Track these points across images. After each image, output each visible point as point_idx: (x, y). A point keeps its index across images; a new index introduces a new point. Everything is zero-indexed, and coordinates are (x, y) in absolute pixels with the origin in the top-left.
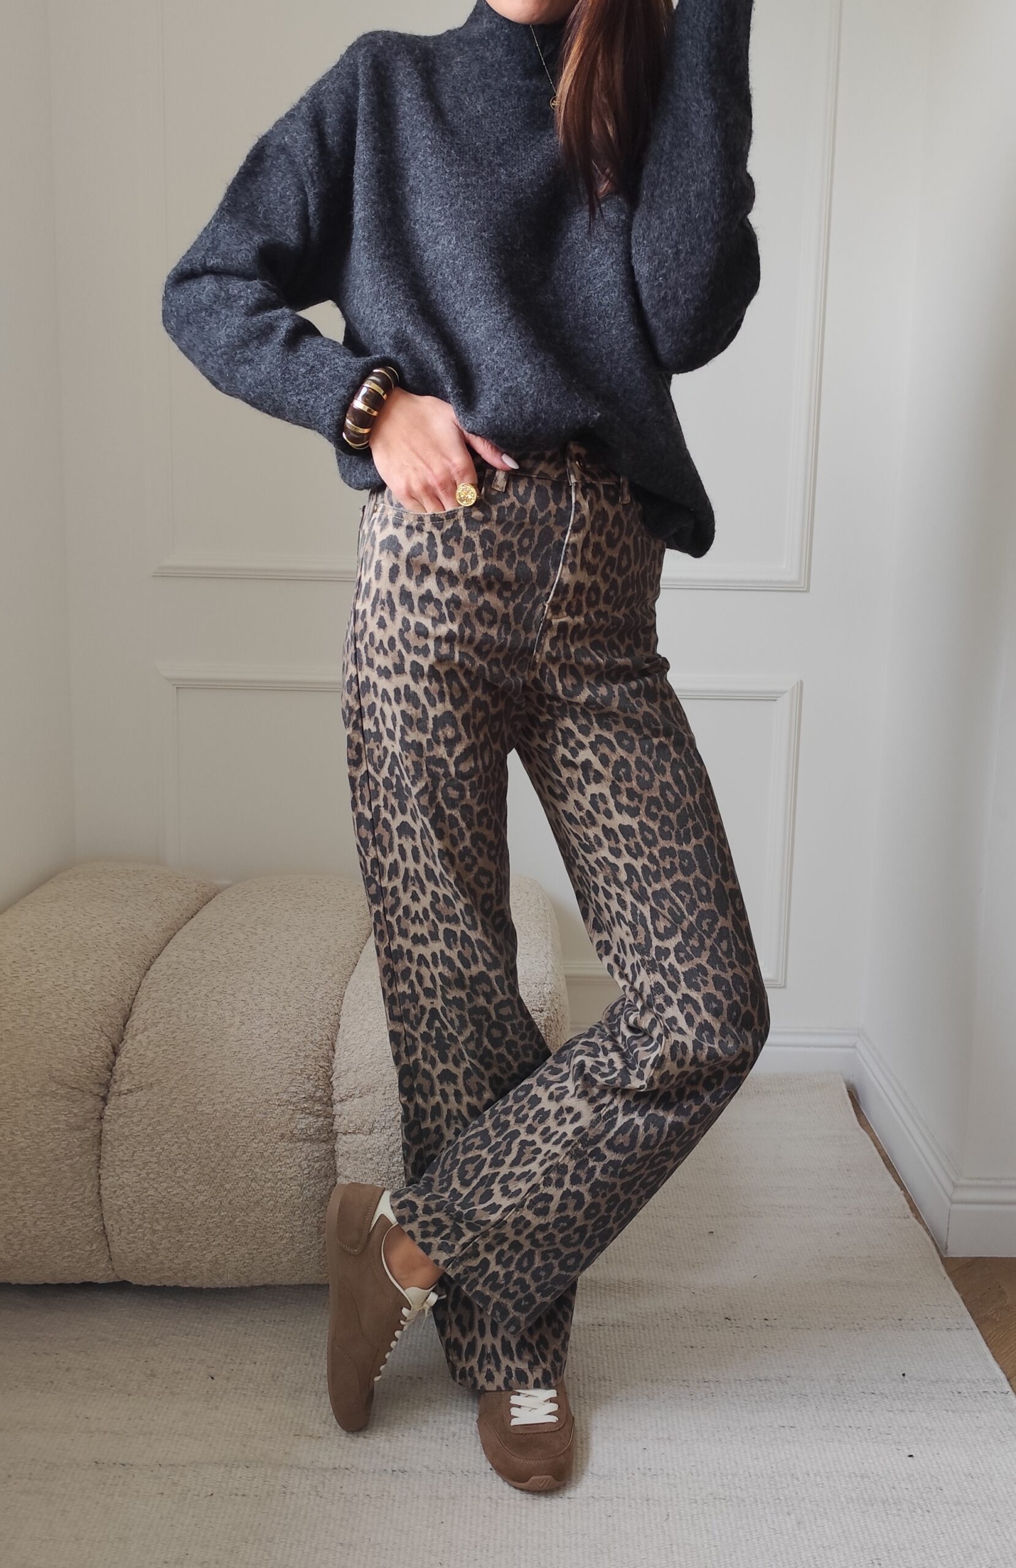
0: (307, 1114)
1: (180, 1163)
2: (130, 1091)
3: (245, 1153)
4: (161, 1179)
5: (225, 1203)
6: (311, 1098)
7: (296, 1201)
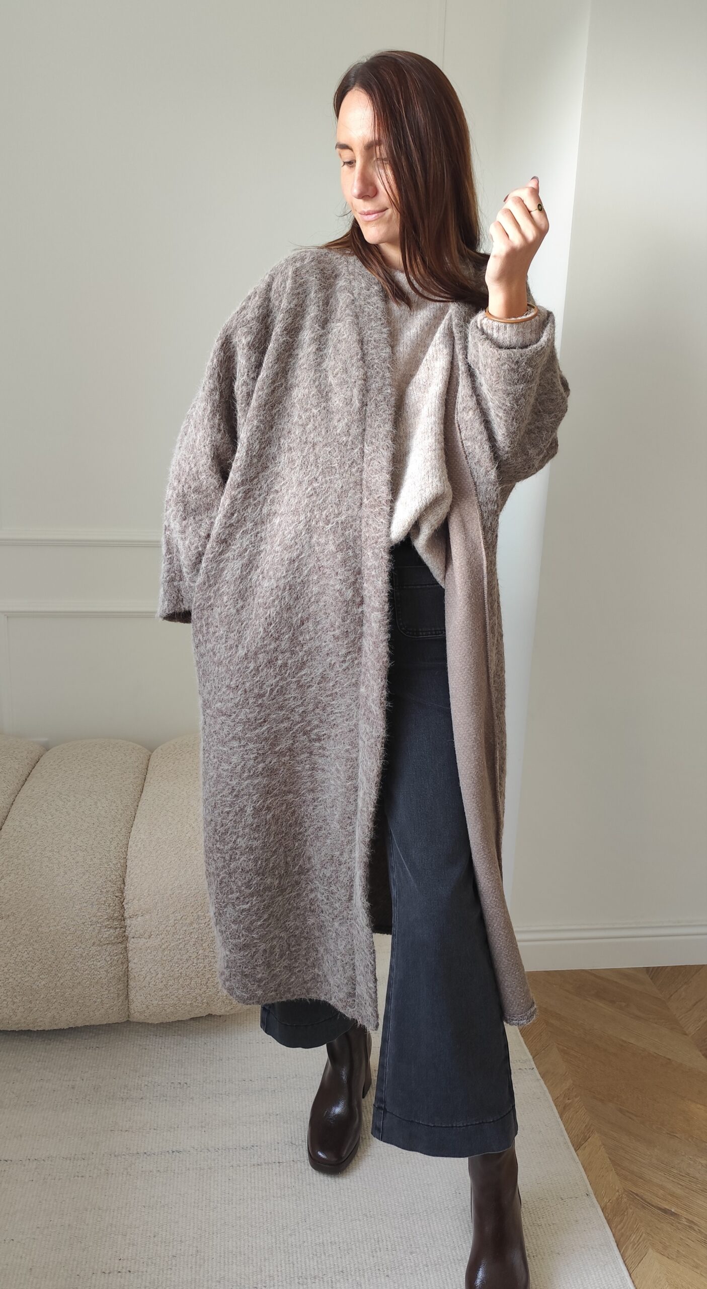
0: (109, 928)
1: (29, 963)
3: (70, 955)
4: (16, 973)
5: (58, 984)
6: (111, 918)
7: (104, 980)
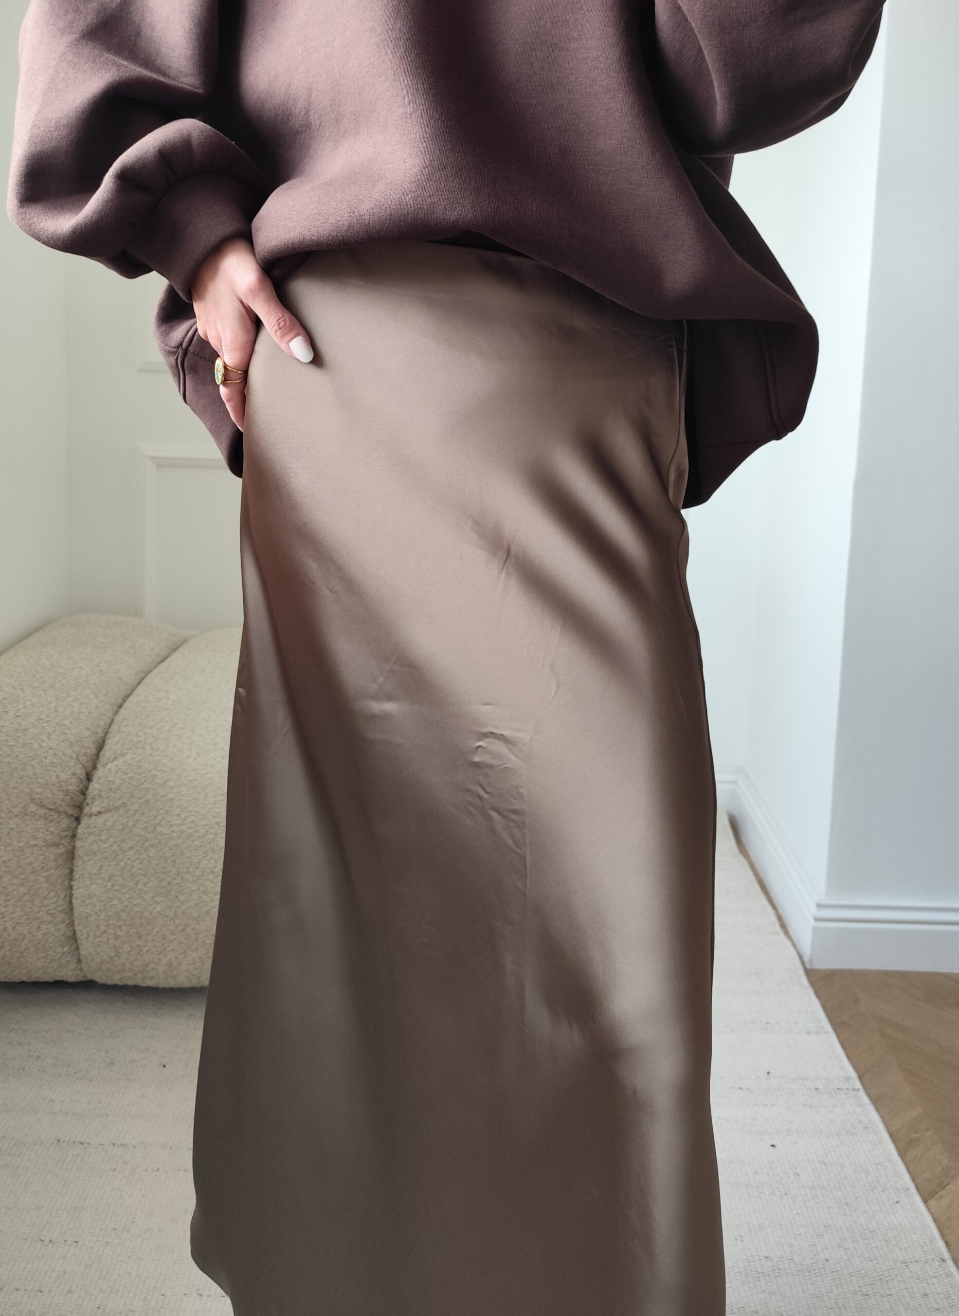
1: (142, 877)
2: (99, 813)
5: (179, 913)
